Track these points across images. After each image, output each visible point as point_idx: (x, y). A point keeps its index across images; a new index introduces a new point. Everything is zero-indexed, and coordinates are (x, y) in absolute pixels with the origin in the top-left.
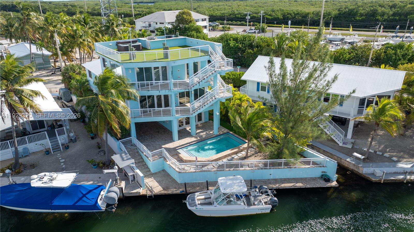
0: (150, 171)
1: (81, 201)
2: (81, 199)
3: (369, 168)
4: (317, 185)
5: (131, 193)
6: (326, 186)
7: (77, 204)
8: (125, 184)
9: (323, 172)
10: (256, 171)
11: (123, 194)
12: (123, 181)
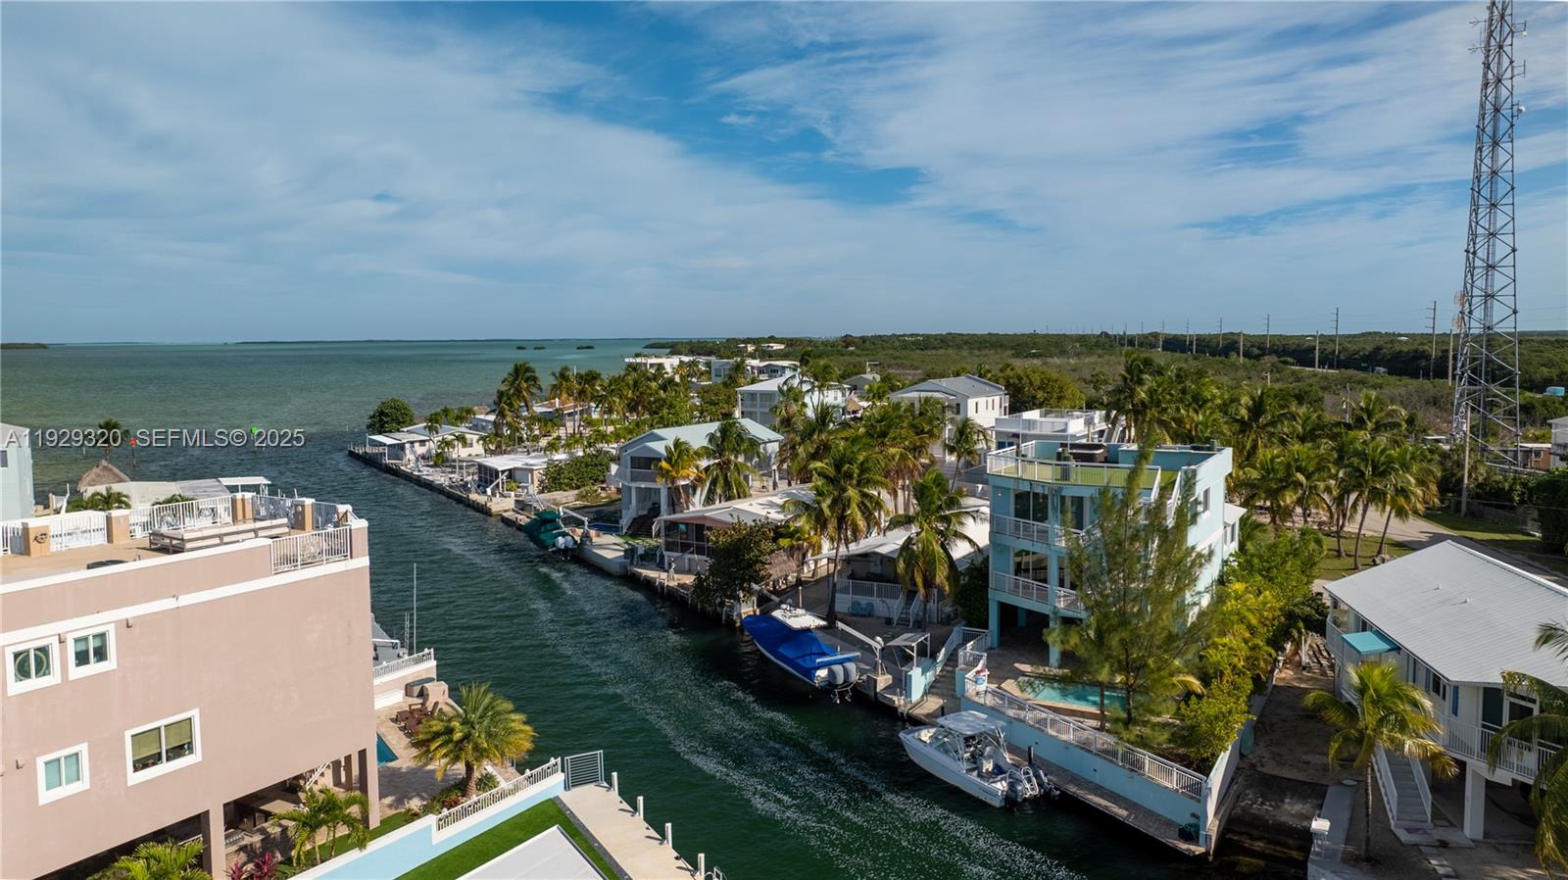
0: (955, 689)
1: (801, 659)
5: (885, 697)
7: (794, 660)
8: (891, 682)
9: (1193, 815)
10: (1070, 746)
11: (876, 693)
12: (889, 677)
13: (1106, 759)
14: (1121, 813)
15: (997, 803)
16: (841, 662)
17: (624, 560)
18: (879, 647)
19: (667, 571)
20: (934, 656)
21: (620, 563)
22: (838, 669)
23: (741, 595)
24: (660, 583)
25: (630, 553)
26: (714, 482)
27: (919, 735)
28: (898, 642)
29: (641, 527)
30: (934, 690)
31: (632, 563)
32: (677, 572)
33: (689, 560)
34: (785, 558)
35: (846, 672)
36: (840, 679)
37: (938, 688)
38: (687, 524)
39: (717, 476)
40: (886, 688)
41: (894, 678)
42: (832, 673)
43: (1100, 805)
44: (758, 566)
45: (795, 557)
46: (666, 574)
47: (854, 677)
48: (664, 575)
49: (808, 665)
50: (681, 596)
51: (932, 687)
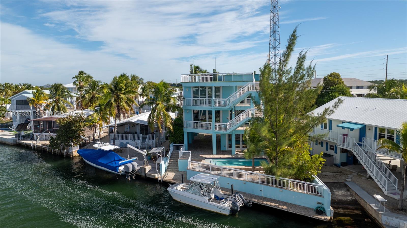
0: (178, 168)
1: (110, 163)
2: (111, 162)
3: (392, 218)
4: (303, 213)
5: (150, 175)
6: (311, 217)
7: (107, 164)
8: (151, 168)
9: (318, 203)
10: (247, 183)
11: (145, 174)
12: (150, 166)
13: (267, 185)
14: (284, 208)
15: (227, 213)
16: (130, 162)
17: (15, 138)
18: (145, 154)
19: (36, 140)
20: (166, 156)
21: (13, 140)
22: (129, 165)
23: (72, 144)
24: (33, 145)
25: (18, 136)
26: (53, 108)
27: (177, 188)
28: (152, 151)
29: (22, 127)
30: (169, 170)
31: (19, 139)
32: (40, 140)
33: (46, 135)
34: (89, 130)
35: (133, 166)
36: (131, 170)
37: (170, 168)
38: (43, 121)
39: (55, 105)
40: (149, 171)
41: (152, 167)
42: (127, 168)
43: (272, 206)
44: (79, 132)
45: (92, 129)
46: (36, 142)
47: (137, 168)
48: (34, 142)
49: (114, 165)
50: (43, 149)
51: (167, 168)
